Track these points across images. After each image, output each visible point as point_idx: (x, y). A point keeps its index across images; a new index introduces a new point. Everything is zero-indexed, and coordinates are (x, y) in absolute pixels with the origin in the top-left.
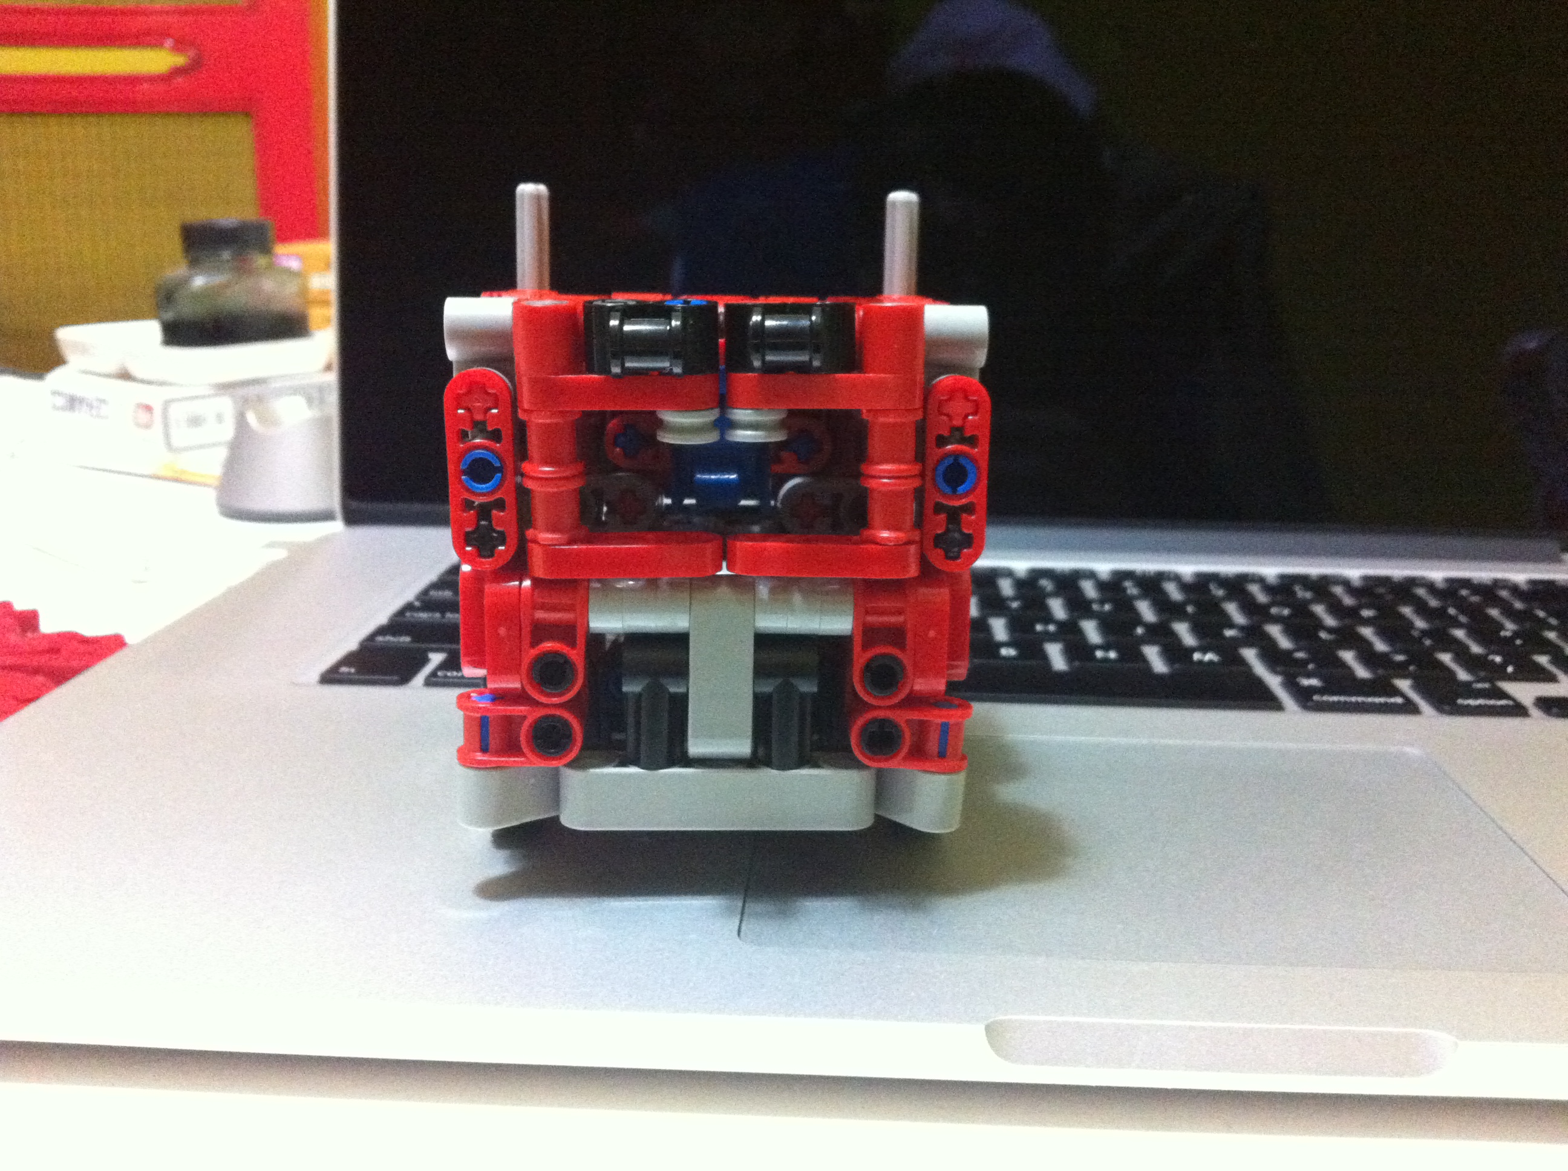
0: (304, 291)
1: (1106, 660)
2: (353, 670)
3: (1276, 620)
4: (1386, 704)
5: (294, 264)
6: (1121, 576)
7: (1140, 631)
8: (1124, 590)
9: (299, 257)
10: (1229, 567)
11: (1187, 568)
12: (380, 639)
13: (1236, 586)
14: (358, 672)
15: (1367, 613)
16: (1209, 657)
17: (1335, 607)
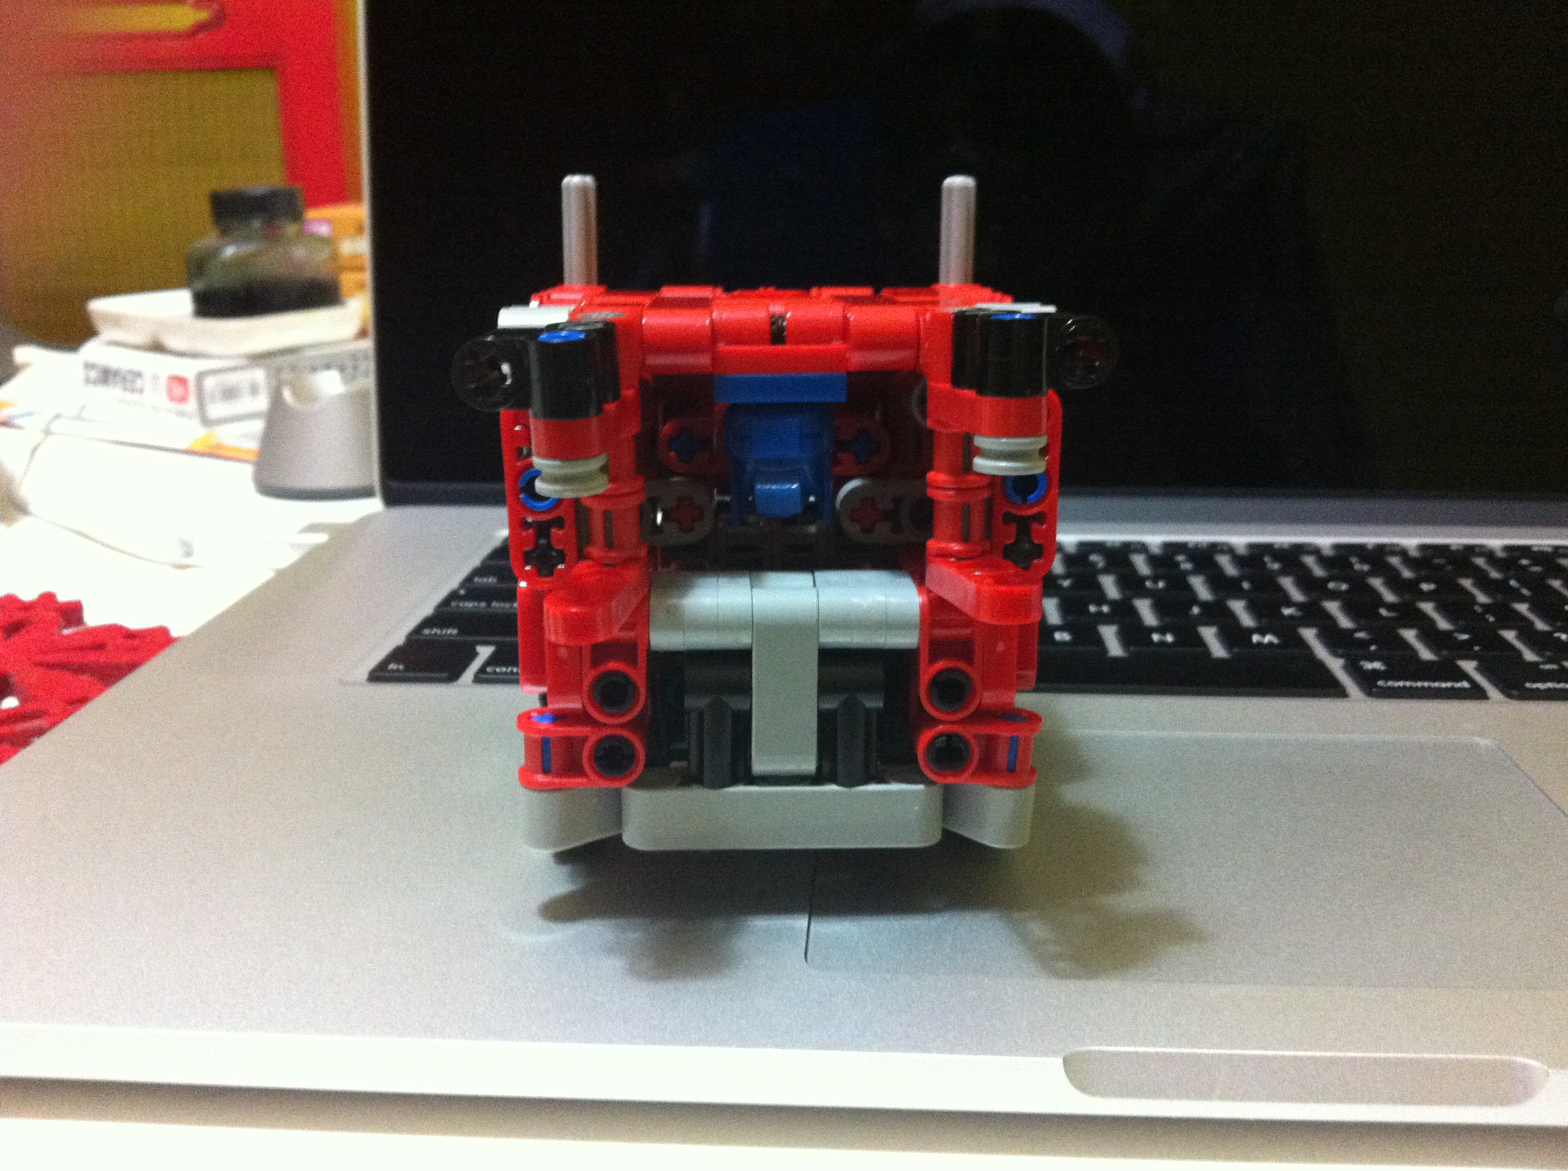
0: (335, 257)
1: (1162, 644)
2: (401, 667)
3: (1334, 595)
4: (1453, 688)
5: (324, 230)
6: (1172, 549)
7: (1196, 610)
8: (1177, 564)
9: (329, 221)
10: (1283, 537)
11: (1240, 539)
12: (427, 632)
13: (1291, 557)
14: (407, 669)
15: (1425, 587)
16: (1268, 638)
17: (1394, 580)
